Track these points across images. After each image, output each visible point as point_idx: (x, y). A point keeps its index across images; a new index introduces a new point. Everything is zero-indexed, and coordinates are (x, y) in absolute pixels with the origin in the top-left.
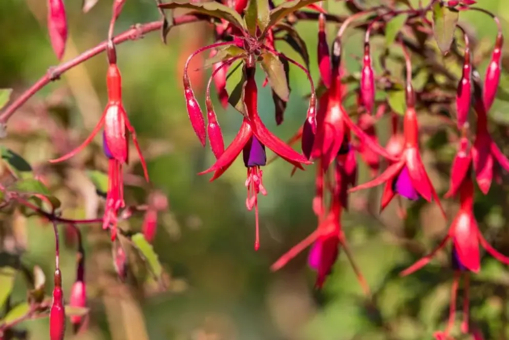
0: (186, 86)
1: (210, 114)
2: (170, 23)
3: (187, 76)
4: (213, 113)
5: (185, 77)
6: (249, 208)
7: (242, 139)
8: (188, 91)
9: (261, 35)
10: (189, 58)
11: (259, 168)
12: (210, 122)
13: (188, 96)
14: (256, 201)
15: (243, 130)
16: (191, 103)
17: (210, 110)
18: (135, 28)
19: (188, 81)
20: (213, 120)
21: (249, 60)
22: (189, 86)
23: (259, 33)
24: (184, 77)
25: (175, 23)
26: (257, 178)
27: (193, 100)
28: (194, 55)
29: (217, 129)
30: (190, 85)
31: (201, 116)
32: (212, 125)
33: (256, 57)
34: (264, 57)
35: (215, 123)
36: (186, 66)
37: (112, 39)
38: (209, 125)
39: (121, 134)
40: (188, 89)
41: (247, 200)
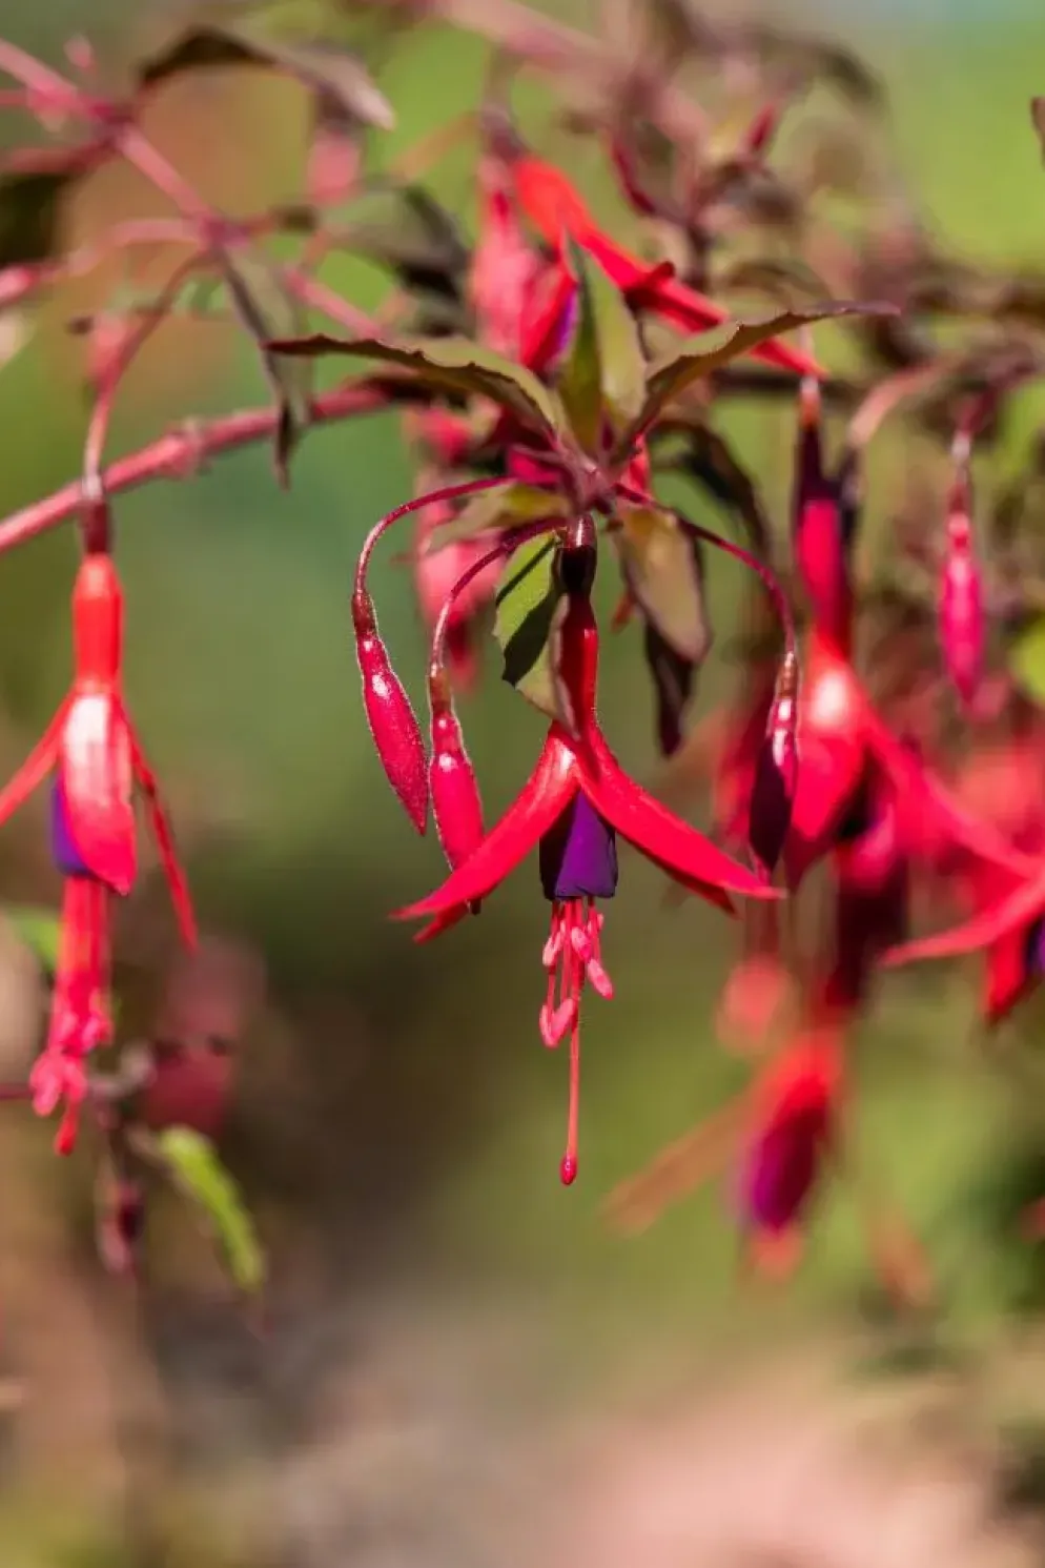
0: (363, 627)
1: (442, 723)
2: (300, 414)
3: (365, 593)
4: (450, 723)
5: (359, 598)
6: (550, 1041)
7: (540, 803)
8: (368, 645)
9: (615, 445)
10: (373, 533)
11: (591, 903)
12: (438, 753)
13: (371, 662)
14: (574, 1018)
15: (546, 772)
16: (381, 688)
17: (440, 709)
18: (179, 434)
19: (369, 610)
20: (448, 742)
21: (574, 537)
22: (373, 627)
23: (608, 438)
24: (354, 597)
25: (318, 414)
26: (584, 937)
27: (387, 678)
28: (388, 522)
29: (463, 772)
30: (377, 623)
31: (414, 729)
32: (446, 762)
33: (600, 521)
34: (626, 523)
35: (457, 755)
36: (362, 561)
37: (102, 471)
38: (436, 761)
39: (114, 791)
40: (368, 638)
41: (545, 1011)
